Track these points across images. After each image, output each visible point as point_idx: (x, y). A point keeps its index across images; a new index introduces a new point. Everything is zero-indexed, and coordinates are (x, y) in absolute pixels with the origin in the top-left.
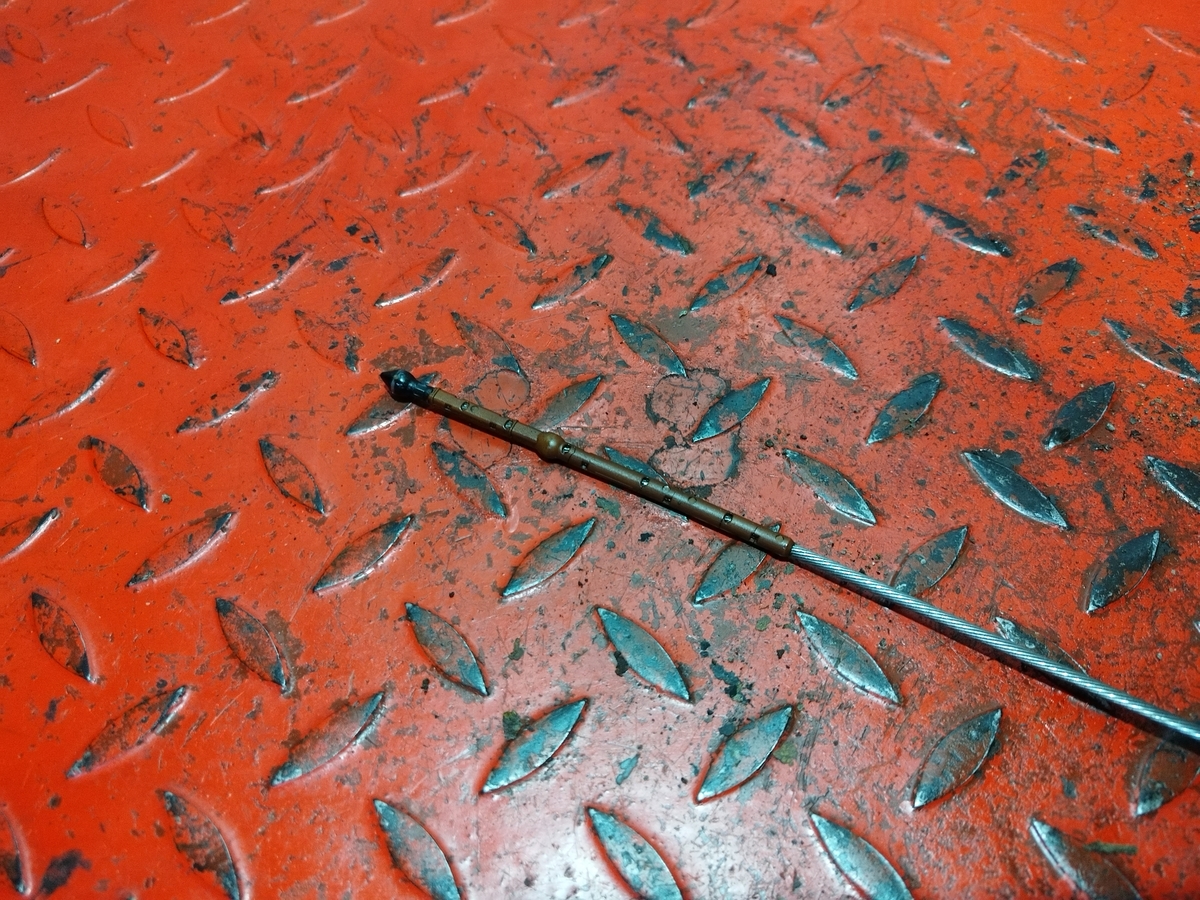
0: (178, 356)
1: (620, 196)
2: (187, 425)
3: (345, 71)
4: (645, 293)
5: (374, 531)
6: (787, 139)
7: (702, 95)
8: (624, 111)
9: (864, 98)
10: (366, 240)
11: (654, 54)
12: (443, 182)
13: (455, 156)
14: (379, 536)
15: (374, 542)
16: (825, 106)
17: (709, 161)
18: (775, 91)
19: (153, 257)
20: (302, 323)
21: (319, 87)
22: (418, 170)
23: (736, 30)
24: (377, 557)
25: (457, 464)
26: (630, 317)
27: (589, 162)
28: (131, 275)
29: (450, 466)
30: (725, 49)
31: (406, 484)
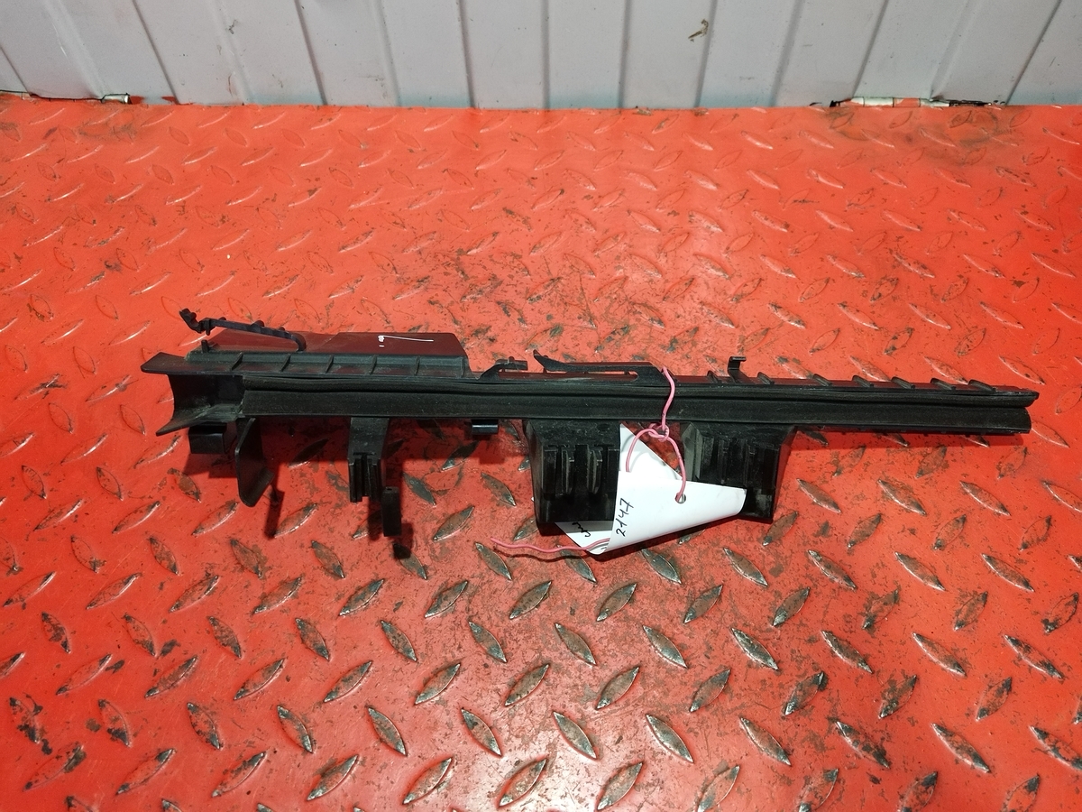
6: (507, 317)
7: (469, 294)
8: (431, 302)
9: (548, 297)
11: (449, 270)
14: (301, 512)
15: (299, 514)
16: (528, 301)
17: (468, 331)
18: (506, 292)
21: (279, 288)
23: (491, 256)
24: (300, 521)
29: (334, 481)
30: (485, 267)
31: (314, 490)
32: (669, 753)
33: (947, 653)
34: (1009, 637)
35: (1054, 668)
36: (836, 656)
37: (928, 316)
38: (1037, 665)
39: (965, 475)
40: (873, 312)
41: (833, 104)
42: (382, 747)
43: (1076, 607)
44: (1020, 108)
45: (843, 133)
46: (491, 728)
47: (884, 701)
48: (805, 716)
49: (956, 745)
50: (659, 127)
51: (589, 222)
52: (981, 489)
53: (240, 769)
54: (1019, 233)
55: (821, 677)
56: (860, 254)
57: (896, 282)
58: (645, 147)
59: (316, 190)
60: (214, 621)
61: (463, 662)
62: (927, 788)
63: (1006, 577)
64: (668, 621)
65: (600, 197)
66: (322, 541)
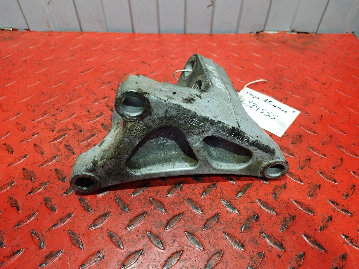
0: (22, 130)
1: (108, 104)
2: (22, 141)
3: (62, 82)
4: (108, 120)
5: (52, 158)
8: (113, 90)
10: (60, 111)
12: (76, 101)
13: (79, 97)
14: (53, 158)
15: (51, 159)
19: (20, 114)
20: (45, 125)
21: (56, 85)
22: (72, 99)
24: (51, 161)
25: (68, 147)
26: (104, 124)
27: (103, 98)
28: (16, 117)
29: (67, 147)
31: (59, 150)
32: (194, 247)
33: (306, 207)
34: (330, 201)
35: (348, 212)
36: (262, 208)
37: (292, 94)
38: (342, 210)
39: (309, 144)
40: (273, 93)
41: (257, 33)
42: (73, 246)
43: (355, 189)
44: (321, 34)
45: (261, 41)
46: (120, 238)
47: (282, 225)
48: (250, 232)
49: (311, 241)
50: (198, 39)
51: (172, 65)
52: (315, 149)
53: (11, 256)
54: (323, 69)
55: (256, 216)
56: (268, 75)
57: (281, 84)
58: (193, 45)
59: (74, 55)
60: (11, 198)
61: (111, 213)
62: (301, 259)
63: (327, 179)
64: (195, 196)
65: (176, 58)
66: (59, 168)
